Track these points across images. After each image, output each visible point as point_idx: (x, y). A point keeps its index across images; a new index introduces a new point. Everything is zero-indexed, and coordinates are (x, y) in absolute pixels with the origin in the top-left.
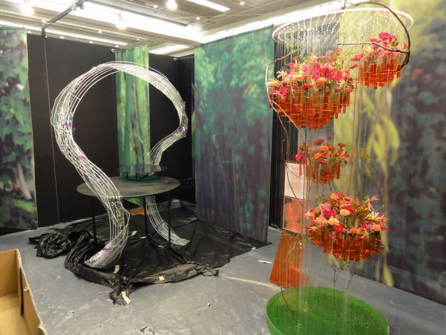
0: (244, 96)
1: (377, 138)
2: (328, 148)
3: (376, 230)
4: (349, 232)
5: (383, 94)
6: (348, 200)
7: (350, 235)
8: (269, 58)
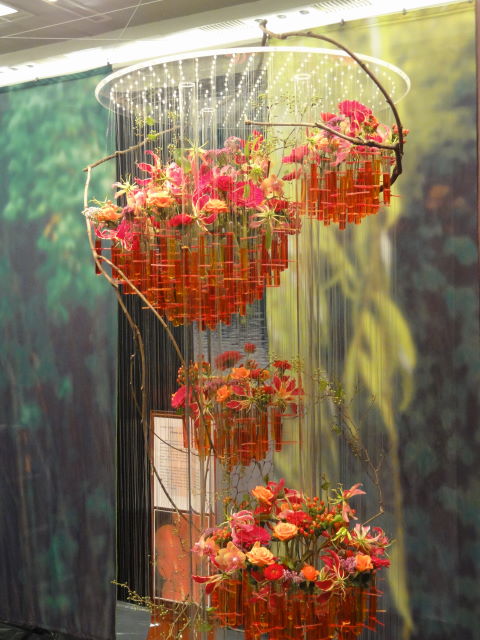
0: (41, 243)
1: (366, 347)
2: (248, 372)
3: (362, 568)
4: (296, 579)
5: (371, 240)
6: (299, 501)
7: (303, 585)
8: (101, 147)
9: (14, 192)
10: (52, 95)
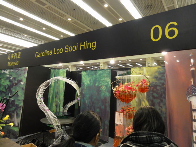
2: (130, 108)
8: (109, 78)
9: (97, 82)
10: (103, 72)
